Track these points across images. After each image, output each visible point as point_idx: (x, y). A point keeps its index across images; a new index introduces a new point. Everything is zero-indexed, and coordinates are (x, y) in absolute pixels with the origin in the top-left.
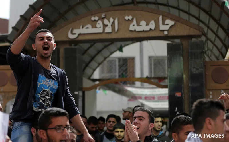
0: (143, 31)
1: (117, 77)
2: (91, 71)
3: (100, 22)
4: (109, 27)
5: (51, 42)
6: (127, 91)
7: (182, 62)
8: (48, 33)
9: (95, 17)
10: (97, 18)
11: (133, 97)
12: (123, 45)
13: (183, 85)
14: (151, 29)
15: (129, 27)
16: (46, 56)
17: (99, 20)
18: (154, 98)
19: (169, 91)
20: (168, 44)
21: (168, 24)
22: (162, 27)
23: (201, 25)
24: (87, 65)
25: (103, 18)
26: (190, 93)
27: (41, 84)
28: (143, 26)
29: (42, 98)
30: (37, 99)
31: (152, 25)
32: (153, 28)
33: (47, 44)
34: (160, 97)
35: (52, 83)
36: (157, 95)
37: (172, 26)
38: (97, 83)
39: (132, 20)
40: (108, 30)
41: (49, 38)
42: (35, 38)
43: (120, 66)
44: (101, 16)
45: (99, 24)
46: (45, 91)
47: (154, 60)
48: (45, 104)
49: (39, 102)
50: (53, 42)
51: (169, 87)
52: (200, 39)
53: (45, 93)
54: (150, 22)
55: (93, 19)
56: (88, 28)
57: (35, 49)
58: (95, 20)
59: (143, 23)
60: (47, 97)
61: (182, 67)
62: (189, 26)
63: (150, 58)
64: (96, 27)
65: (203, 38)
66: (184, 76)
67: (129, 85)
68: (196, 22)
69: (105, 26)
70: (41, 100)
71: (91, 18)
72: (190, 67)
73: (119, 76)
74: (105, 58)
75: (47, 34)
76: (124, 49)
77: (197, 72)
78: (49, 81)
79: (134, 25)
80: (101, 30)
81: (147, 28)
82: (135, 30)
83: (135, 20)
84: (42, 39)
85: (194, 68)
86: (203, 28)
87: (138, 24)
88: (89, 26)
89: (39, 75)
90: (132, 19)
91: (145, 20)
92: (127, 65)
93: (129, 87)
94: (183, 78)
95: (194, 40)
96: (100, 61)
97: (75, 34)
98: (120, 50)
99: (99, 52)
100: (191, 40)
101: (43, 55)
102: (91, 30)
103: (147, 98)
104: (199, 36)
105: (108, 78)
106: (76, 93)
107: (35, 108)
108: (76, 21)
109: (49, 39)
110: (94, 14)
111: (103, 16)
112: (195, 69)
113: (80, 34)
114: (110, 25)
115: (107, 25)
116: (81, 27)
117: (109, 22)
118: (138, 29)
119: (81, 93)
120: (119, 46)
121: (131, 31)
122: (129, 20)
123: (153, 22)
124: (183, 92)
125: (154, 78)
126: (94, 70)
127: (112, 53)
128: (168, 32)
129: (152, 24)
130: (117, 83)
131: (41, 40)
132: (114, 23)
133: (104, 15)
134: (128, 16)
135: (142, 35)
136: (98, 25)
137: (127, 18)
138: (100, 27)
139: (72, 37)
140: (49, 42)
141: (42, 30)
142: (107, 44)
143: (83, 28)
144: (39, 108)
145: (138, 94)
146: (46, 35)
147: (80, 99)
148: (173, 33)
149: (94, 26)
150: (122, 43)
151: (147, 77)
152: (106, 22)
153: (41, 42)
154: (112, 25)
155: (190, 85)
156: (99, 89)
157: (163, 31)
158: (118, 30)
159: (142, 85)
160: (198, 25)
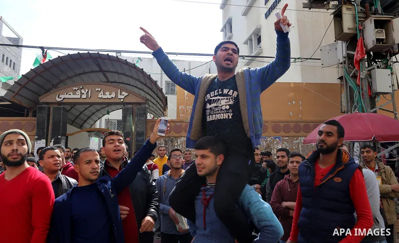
0: (107, 98)
3: (79, 91)
7: (132, 119)
10: (77, 89)
12: (110, 111)
15: (98, 95)
21: (123, 95)
22: (120, 97)
28: (108, 95)
31: (113, 95)
32: (114, 97)
37: (126, 96)
39: (100, 91)
40: (84, 96)
54: (112, 92)
55: (74, 89)
56: (70, 95)
59: (107, 93)
61: (132, 122)
69: (82, 94)
72: (136, 122)
79: (101, 94)
80: (79, 96)
81: (110, 97)
82: (102, 97)
83: (102, 91)
87: (104, 94)
88: (71, 93)
91: (109, 92)
97: (61, 98)
102: (72, 96)
104: (145, 104)
108: (62, 90)
110: (75, 86)
111: (81, 88)
113: (64, 98)
114: (85, 93)
117: (85, 91)
118: (104, 97)
121: (100, 98)
123: (114, 93)
128: (123, 100)
132: (88, 92)
134: (98, 88)
135: (106, 101)
136: (77, 93)
137: (97, 90)
138: (79, 94)
139: (59, 100)
143: (66, 94)
148: (126, 101)
149: (75, 94)
152: (83, 91)
154: (87, 94)
157: (120, 99)
158: (90, 97)
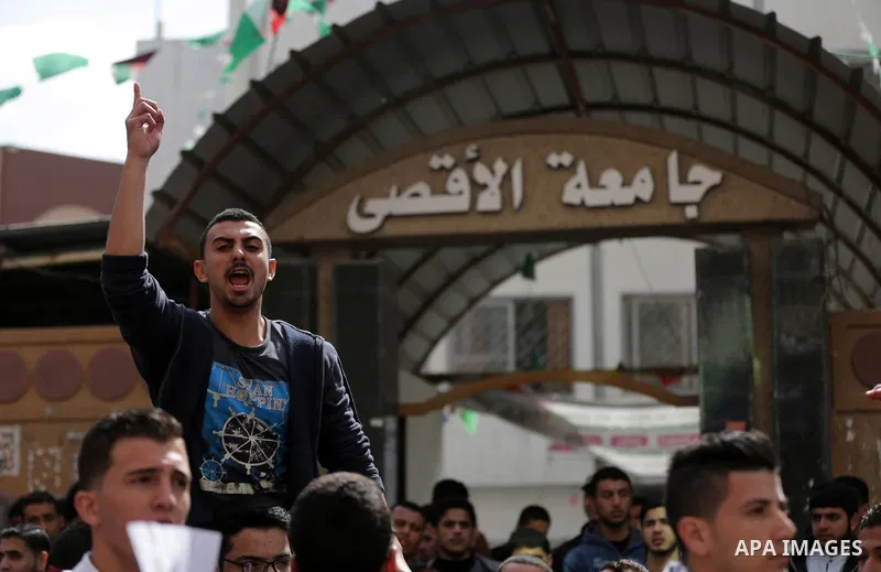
0: (613, 206)
1: (511, 367)
2: (424, 345)
3: (460, 174)
4: (493, 194)
5: (260, 255)
6: (548, 415)
7: (748, 315)
8: (248, 223)
9: (441, 156)
10: (448, 161)
11: (572, 439)
13: (751, 397)
14: (638, 200)
15: (561, 194)
16: (240, 300)
17: (455, 166)
18: (644, 441)
19: (701, 414)
20: (698, 253)
21: (697, 183)
22: (678, 193)
23: (814, 184)
24: (410, 323)
25: (472, 161)
26: (777, 423)
27: (224, 395)
28: (613, 190)
29: (231, 446)
30: (213, 450)
31: (643, 186)
32: (646, 195)
33: (243, 265)
34: (667, 437)
35: (263, 392)
36: (655, 429)
37: (713, 189)
38: (444, 387)
39: (572, 169)
40: (490, 201)
41: (253, 243)
42: (204, 241)
43: (521, 331)
44: (464, 154)
45: (456, 181)
46: (242, 418)
47: (643, 307)
48: (248, 466)
49: (223, 460)
50: (264, 255)
51: (702, 401)
52: (808, 235)
53: (243, 425)
54: (635, 172)
55: (435, 162)
56: (416, 195)
57: (203, 279)
58: (442, 168)
59: (611, 177)
60: (253, 439)
61: (750, 334)
62: (772, 188)
63: (627, 299)
64: (445, 192)
65: (821, 231)
66: (757, 365)
67: (556, 396)
68: (795, 173)
69: (477, 187)
70: (230, 450)
71: (429, 159)
72: (776, 333)
73: (519, 363)
74: (473, 301)
75: (248, 227)
76: (541, 268)
77: (801, 348)
78: (253, 388)
79: (579, 186)
80: (462, 204)
81: (626, 197)
82: (583, 203)
83: (581, 169)
84: (228, 243)
85: (788, 335)
86: (821, 197)
87: (594, 183)
88: (422, 187)
89: (214, 368)
90: (574, 165)
91: (618, 168)
92: (544, 325)
93: (557, 401)
94: (750, 370)
95: (788, 236)
96: (454, 311)
97: (371, 216)
98: (528, 271)
99: (452, 279)
100: (782, 237)
101: (230, 297)
102: (428, 203)
103: (619, 441)
104: (808, 225)
105: (480, 370)
106: (377, 423)
107: (212, 483)
108: (375, 169)
109: (251, 244)
110: (440, 149)
111: (470, 154)
112: (793, 341)
113: (389, 217)
114: (494, 184)
115: (484, 187)
116: (393, 191)
117: (493, 172)
118: (594, 198)
119: (391, 424)
120: (521, 259)
121: (570, 206)
122: (561, 166)
123: (646, 174)
124: (751, 419)
125: (644, 371)
126: (434, 343)
127: (495, 283)
128: (699, 210)
129: (643, 181)
130: (514, 388)
131: (221, 249)
132: (507, 177)
133: (473, 151)
134: (559, 153)
135: (606, 220)
136: (452, 187)
137: (554, 160)
138: (461, 193)
139: (360, 225)
140: (250, 255)
141: (229, 211)
142: (479, 250)
143: (399, 193)
144: (225, 481)
145: (588, 428)
146: (243, 231)
147: (391, 445)
148: (717, 213)
149: (439, 189)
150: (533, 249)
151: (621, 368)
152: (481, 173)
153: (224, 257)
154: (502, 186)
155: (776, 395)
156: (453, 411)
157: (682, 205)
158: (522, 204)
159: (598, 395)
160: (803, 184)
